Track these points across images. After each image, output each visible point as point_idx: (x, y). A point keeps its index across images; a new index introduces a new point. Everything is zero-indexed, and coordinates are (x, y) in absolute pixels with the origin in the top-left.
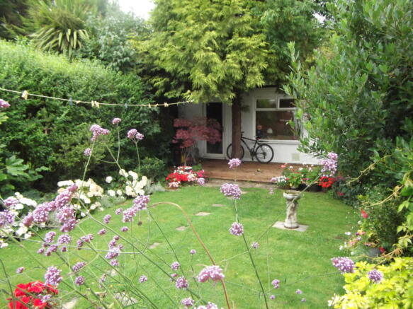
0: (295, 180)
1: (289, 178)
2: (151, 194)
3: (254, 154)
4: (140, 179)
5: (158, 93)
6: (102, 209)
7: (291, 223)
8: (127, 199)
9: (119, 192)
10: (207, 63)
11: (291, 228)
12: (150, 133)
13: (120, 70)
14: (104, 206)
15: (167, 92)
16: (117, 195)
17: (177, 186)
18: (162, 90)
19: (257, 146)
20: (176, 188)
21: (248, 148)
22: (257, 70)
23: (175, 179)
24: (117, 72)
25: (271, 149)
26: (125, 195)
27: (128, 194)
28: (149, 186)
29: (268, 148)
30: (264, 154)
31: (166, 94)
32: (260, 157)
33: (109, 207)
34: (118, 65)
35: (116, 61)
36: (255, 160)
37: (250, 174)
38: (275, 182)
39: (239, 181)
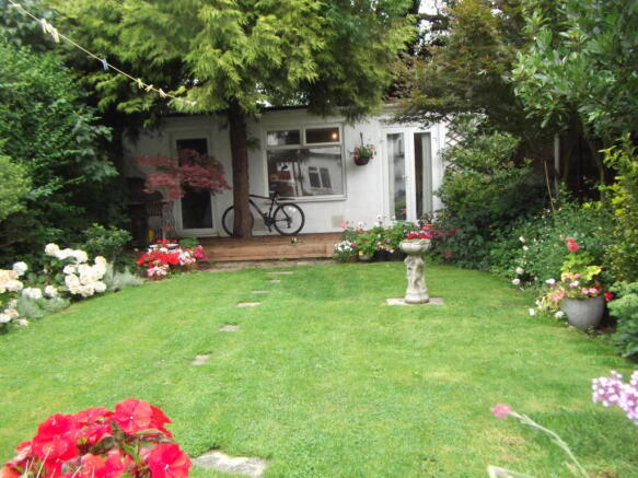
0: (368, 244)
1: (359, 241)
2: (117, 290)
3: (270, 221)
4: (91, 263)
5: (103, 102)
6: (24, 322)
7: (420, 294)
8: (72, 301)
9: (51, 290)
10: (223, 30)
11: (421, 303)
12: (98, 177)
13: (23, 44)
14: (28, 317)
15: (123, 101)
16: (48, 297)
17: (165, 273)
18: (114, 98)
19: (275, 207)
20: (162, 277)
21: (260, 212)
22: (306, 51)
23: (157, 262)
24: (18, 49)
25: (300, 210)
26: (67, 295)
27: (74, 292)
28: (111, 275)
29: (295, 210)
30: (289, 219)
31: (121, 106)
32: (282, 225)
33: (38, 319)
34: (18, 35)
35: (13, 25)
36: (275, 232)
37: (281, 247)
38: (329, 256)
39: (264, 260)
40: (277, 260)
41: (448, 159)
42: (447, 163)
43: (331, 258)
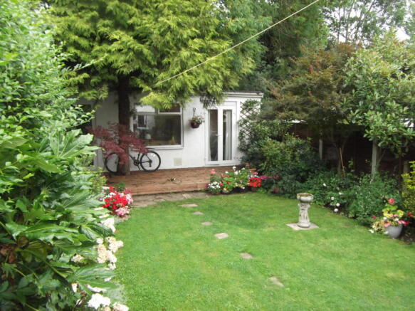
0: (231, 184)
1: (225, 183)
3: (138, 163)
21: (131, 156)
23: (120, 204)
30: (150, 161)
32: (146, 165)
36: (141, 169)
38: (199, 189)
39: (160, 194)
40: (169, 193)
41: (241, 125)
42: (241, 128)
43: (201, 191)
